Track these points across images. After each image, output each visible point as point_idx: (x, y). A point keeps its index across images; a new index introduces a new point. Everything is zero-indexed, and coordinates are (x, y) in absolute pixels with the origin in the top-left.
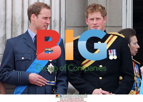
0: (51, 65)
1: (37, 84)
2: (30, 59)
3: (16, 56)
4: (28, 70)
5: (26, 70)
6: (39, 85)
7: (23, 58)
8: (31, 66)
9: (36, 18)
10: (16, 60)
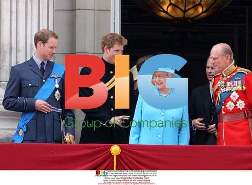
0: (58, 92)
1: (41, 110)
2: (37, 85)
3: (22, 83)
4: (36, 96)
5: (33, 97)
6: (43, 111)
7: (30, 85)
8: (39, 92)
9: (42, 45)
10: (23, 87)
